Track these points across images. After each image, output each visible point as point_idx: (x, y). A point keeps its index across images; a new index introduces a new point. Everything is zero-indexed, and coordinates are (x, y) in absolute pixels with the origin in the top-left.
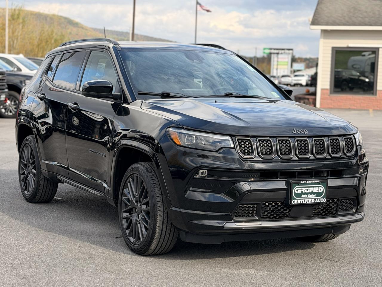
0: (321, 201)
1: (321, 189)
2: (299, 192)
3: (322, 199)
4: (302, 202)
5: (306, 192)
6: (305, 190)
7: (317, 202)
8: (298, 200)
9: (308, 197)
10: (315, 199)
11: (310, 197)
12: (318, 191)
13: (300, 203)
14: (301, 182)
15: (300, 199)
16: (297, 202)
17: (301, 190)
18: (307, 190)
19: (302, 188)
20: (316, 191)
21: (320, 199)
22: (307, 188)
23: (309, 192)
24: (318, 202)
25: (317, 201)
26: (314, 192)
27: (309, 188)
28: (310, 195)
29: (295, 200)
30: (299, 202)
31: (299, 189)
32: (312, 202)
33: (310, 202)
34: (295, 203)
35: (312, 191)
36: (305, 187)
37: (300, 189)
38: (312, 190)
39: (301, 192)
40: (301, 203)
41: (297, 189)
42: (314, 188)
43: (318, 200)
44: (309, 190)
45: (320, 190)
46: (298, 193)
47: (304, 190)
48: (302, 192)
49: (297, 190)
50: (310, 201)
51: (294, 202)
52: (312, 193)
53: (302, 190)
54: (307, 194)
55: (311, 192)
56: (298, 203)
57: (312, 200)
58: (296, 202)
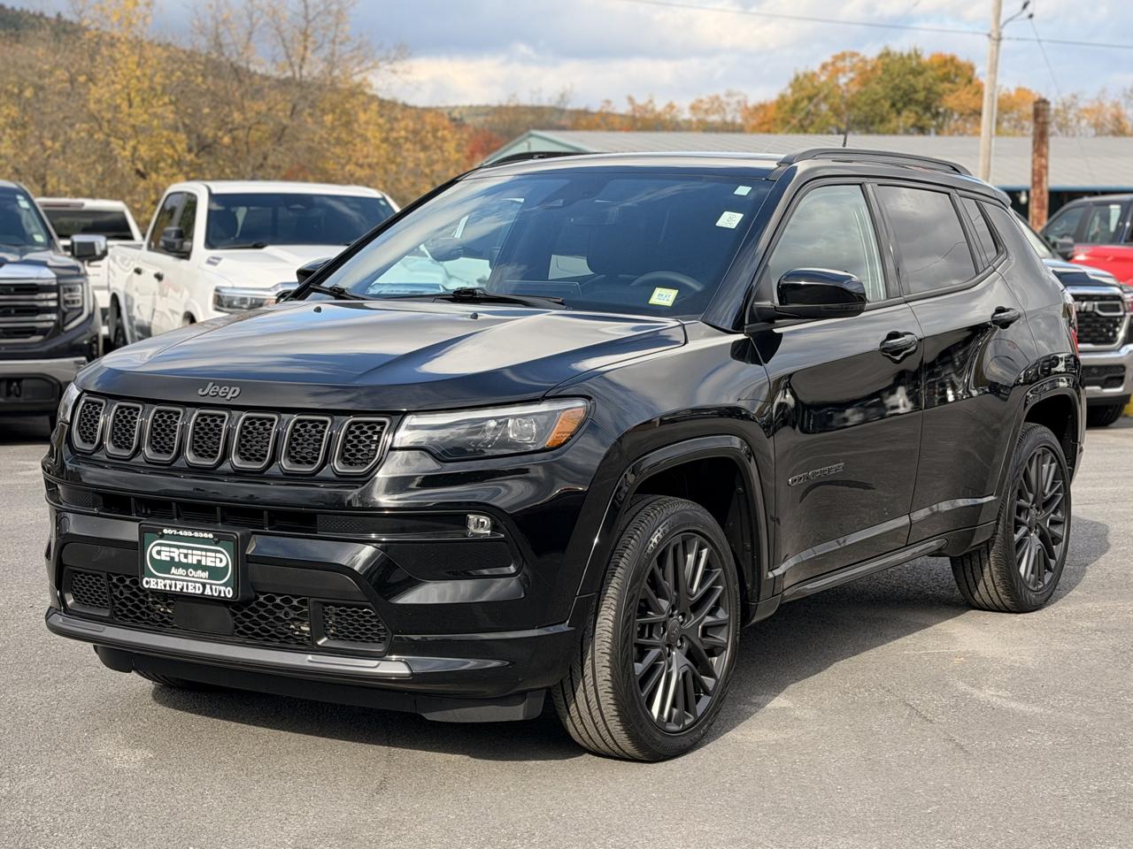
0: (220, 592)
1: (221, 558)
2: (164, 557)
3: (222, 588)
4: (171, 586)
5: (184, 561)
6: (179, 555)
7: (210, 593)
8: (159, 580)
9: (187, 575)
10: (204, 585)
11: (193, 577)
12: (213, 564)
13: (163, 588)
14: (165, 531)
15: (164, 579)
16: (157, 583)
17: (168, 554)
18: (186, 556)
19: (172, 549)
20: (209, 564)
21: (218, 587)
22: (185, 551)
23: (190, 562)
24: (212, 596)
25: (208, 592)
26: (203, 563)
27: (190, 552)
28: (194, 572)
29: (152, 579)
30: (160, 586)
31: (163, 548)
32: (197, 592)
33: (190, 591)
34: (152, 587)
35: (199, 561)
36: (179, 547)
37: (168, 549)
38: (199, 558)
39: (168, 559)
40: (168, 588)
41: (158, 548)
42: (204, 553)
43: (211, 589)
44: (190, 556)
45: (218, 560)
46: (161, 560)
47: (176, 554)
48: (172, 558)
49: (159, 553)
50: (190, 587)
51: (147, 583)
52: (198, 566)
53: (172, 555)
54: (186, 566)
55: (195, 562)
56: (159, 588)
57: (197, 585)
58: (152, 583)
